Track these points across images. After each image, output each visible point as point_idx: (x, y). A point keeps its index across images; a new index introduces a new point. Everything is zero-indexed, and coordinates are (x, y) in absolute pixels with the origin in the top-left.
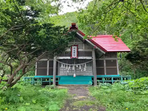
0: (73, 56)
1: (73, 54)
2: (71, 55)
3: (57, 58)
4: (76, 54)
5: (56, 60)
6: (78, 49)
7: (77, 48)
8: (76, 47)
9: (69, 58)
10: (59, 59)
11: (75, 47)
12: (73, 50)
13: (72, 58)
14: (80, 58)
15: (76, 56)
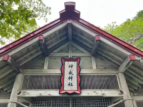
0: (67, 88)
1: (66, 81)
2: (60, 86)
3: (21, 95)
4: (75, 82)
5: (16, 100)
6: (79, 68)
7: (78, 65)
8: (75, 64)
9: (55, 93)
10: (27, 95)
11: (71, 63)
12: (67, 70)
13: (62, 92)
14: (85, 93)
15: (74, 88)
